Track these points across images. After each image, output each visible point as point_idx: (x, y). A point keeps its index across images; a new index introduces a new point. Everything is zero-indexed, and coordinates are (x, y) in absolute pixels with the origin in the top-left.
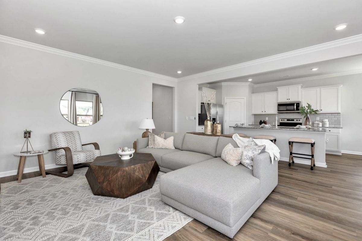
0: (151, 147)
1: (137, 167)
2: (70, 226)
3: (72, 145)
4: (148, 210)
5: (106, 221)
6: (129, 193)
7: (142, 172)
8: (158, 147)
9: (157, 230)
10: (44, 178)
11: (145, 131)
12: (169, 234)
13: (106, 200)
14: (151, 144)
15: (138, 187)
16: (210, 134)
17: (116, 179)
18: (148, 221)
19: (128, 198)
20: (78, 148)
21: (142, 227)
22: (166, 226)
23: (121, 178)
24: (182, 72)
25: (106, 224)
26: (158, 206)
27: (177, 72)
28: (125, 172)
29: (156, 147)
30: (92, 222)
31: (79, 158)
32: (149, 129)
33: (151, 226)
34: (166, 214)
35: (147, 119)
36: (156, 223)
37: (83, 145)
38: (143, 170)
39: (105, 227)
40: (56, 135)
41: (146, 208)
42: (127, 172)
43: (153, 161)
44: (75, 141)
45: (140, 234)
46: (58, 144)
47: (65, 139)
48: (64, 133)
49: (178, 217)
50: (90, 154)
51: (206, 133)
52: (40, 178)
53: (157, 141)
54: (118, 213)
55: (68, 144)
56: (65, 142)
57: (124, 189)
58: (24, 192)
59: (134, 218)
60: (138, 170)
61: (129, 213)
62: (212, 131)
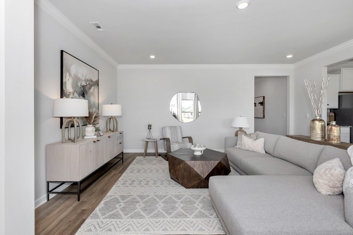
0: (239, 147)
1: (198, 164)
2: (143, 193)
3: (175, 137)
4: (195, 205)
5: (161, 199)
6: (190, 185)
7: (202, 169)
8: (244, 149)
9: (187, 225)
10: (156, 158)
11: (239, 129)
12: (192, 233)
13: (174, 185)
14: (239, 144)
15: (197, 182)
16: (320, 139)
17: (180, 170)
18: (187, 214)
19: (189, 189)
20: (179, 140)
21: (179, 215)
22: (196, 225)
23: (183, 169)
24: (293, 56)
25: (159, 201)
26: (206, 206)
27: (286, 57)
28: (186, 166)
29: (242, 148)
30: (154, 196)
31: (174, 148)
32: (242, 128)
33: (184, 219)
34: (206, 216)
35: (241, 116)
36: (191, 218)
37: (183, 138)
38: (203, 168)
39: (158, 203)
40: (165, 129)
41: (195, 203)
42: (187, 166)
43: (216, 161)
44: (177, 134)
45: (172, 219)
46: (166, 135)
47: (170, 132)
48: (170, 127)
49: (214, 224)
50: (183, 146)
51: (312, 138)
52: (154, 157)
53: (243, 142)
54: (173, 198)
55: (172, 136)
56: (170, 134)
57: (186, 180)
58: (141, 164)
59: (179, 206)
60: (198, 166)
61: (180, 201)
62: (323, 137)
